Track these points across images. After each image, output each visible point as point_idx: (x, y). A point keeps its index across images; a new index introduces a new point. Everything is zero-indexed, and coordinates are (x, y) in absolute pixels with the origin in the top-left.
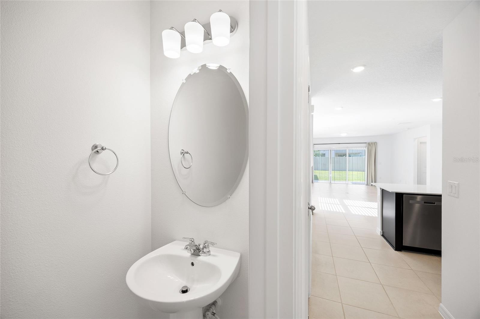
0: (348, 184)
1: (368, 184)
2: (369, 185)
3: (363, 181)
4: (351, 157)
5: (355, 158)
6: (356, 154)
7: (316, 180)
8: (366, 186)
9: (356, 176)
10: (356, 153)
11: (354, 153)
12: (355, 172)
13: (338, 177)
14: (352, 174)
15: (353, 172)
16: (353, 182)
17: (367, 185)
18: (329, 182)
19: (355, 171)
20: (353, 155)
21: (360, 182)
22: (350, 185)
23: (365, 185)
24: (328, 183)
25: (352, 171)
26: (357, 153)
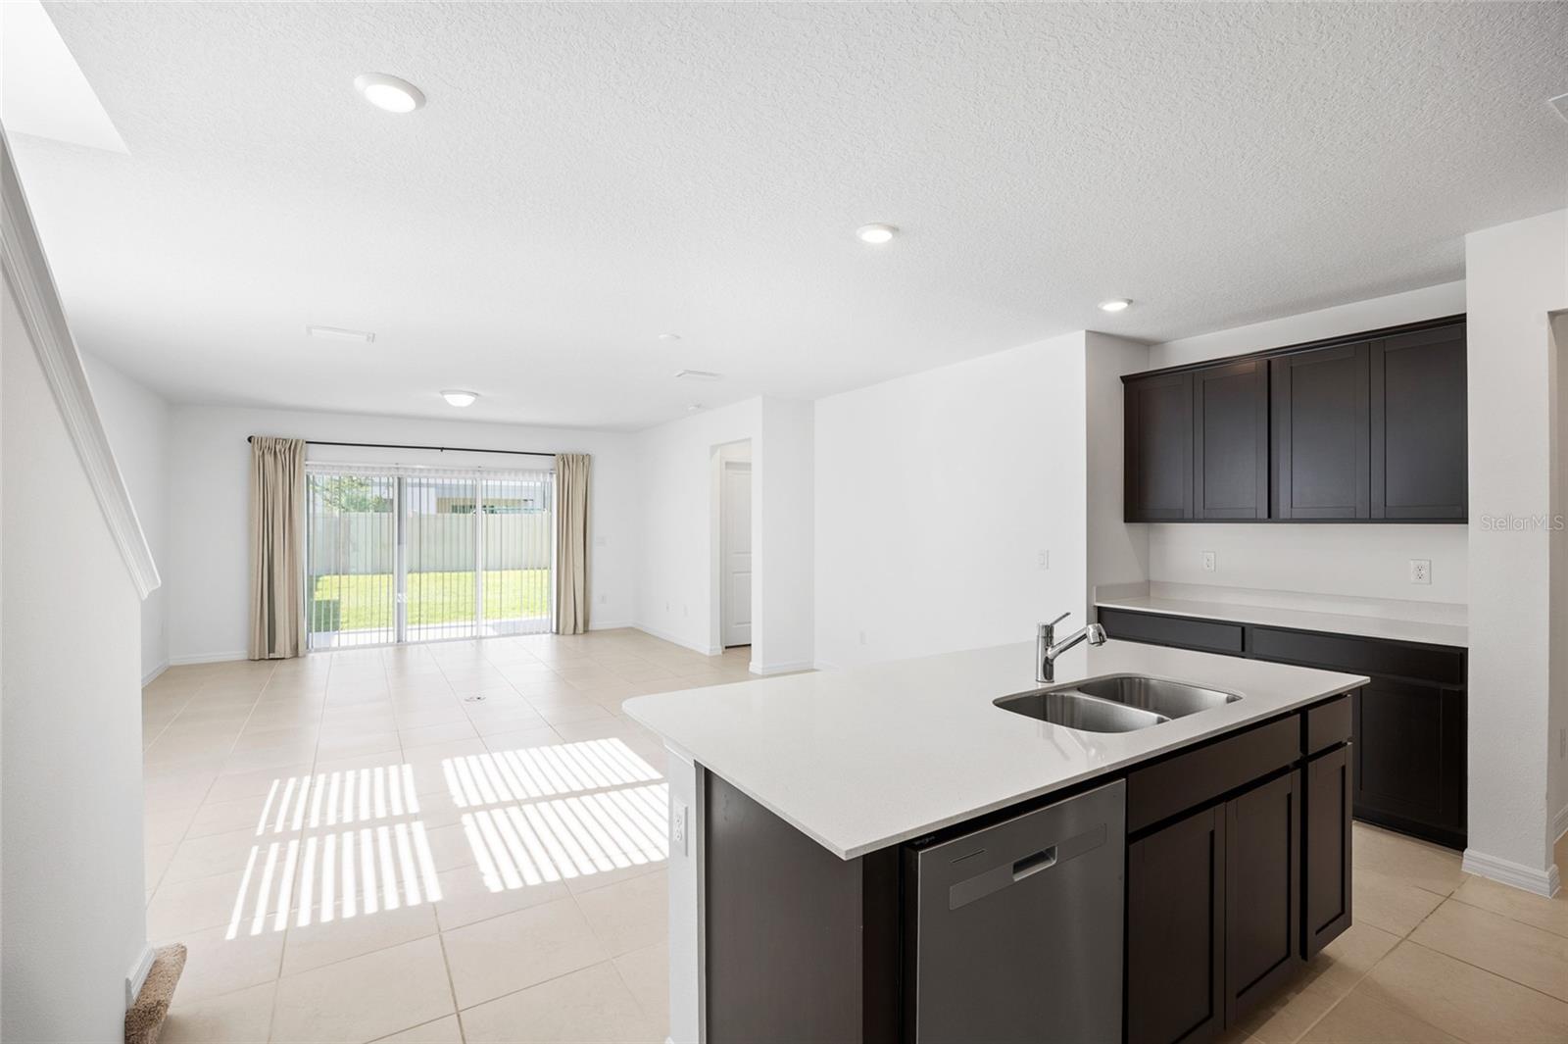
0: (481, 638)
1: (561, 632)
2: (563, 634)
3: (541, 614)
4: (497, 516)
5: (510, 519)
6: (513, 504)
7: (323, 633)
8: (555, 637)
9: (514, 591)
10: (513, 500)
11: (506, 501)
12: (511, 572)
13: (439, 600)
14: (498, 581)
15: (503, 572)
16: (504, 620)
17: (558, 633)
18: (392, 638)
19: (513, 569)
20: (504, 507)
21: (531, 618)
22: (489, 641)
23: (549, 635)
24: (387, 644)
25: (501, 570)
26: (519, 501)
